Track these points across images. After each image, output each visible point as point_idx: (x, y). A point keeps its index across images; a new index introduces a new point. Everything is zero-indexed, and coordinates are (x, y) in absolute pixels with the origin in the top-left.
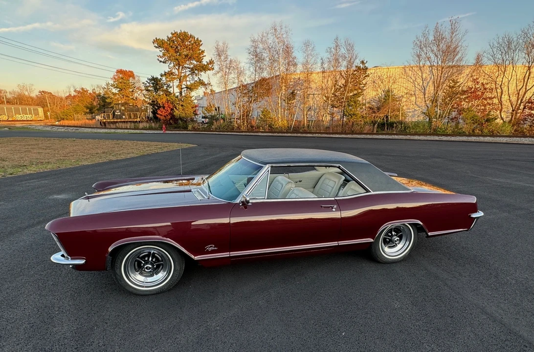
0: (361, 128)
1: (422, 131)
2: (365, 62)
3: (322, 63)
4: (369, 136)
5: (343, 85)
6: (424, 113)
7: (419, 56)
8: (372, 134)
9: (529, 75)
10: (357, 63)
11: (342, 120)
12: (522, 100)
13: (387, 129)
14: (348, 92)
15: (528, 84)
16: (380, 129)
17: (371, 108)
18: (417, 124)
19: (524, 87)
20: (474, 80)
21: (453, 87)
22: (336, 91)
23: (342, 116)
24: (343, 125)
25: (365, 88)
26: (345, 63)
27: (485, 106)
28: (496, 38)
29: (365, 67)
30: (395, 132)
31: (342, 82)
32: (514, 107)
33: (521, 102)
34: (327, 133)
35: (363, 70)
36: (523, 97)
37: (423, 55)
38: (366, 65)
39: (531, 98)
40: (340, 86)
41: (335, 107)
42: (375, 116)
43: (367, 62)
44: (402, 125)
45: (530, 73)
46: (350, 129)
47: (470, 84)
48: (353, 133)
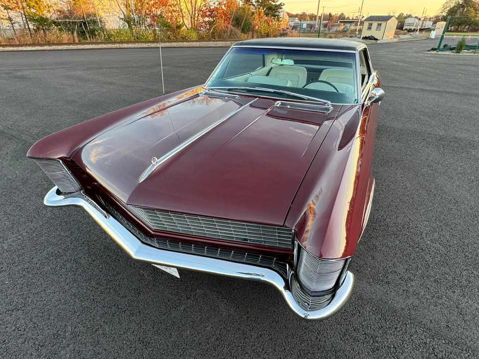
0: (58, 37)
1: (126, 38)
4: (71, 47)
6: (122, 19)
8: (74, 43)
11: (27, 27)
12: (195, 9)
13: (90, 37)
16: (81, 39)
17: (60, 12)
18: (119, 32)
23: (25, 22)
24: (31, 34)
27: (171, 12)
30: (100, 41)
32: (191, 14)
33: (195, 11)
34: (12, 46)
36: (195, 5)
41: (11, 9)
42: (69, 22)
44: (103, 32)
46: (43, 39)
48: (49, 44)
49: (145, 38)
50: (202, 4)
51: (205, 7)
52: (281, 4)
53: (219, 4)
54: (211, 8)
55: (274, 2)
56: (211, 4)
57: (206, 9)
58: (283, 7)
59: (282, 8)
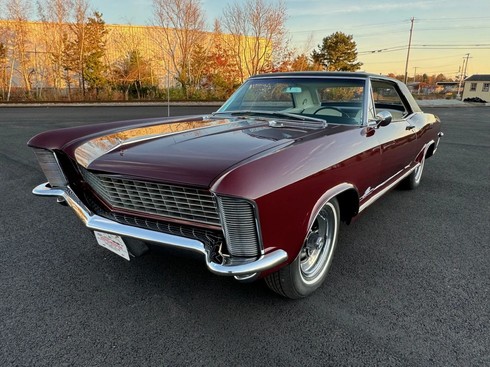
0: (109, 95)
1: (178, 97)
2: (100, 14)
3: (40, 9)
4: (120, 104)
5: (75, 41)
6: (177, 79)
7: (161, 15)
8: (124, 101)
9: (259, 45)
10: (89, 14)
11: (82, 86)
12: (256, 69)
13: (141, 96)
14: (84, 51)
15: (259, 54)
16: (132, 97)
17: (116, 72)
18: (172, 91)
19: (256, 56)
20: (217, 47)
21: (199, 52)
22: (67, 48)
23: (81, 81)
24: (84, 92)
25: (105, 47)
26: (73, 12)
27: (229, 72)
28: (228, 7)
29: (101, 20)
30: (150, 99)
31: (73, 38)
32: (251, 74)
33: (256, 71)
34: (64, 102)
35: (98, 24)
36: (257, 65)
37: (165, 14)
38: (102, 18)
39: (262, 66)
40: (72, 43)
41: (71, 70)
42: (123, 81)
43: (102, 14)
44: (155, 91)
45: (259, 43)
46: (95, 97)
47: (214, 50)
48: (99, 101)
49: (198, 97)
50: (265, 64)
51: (268, 66)
52: (358, 63)
53: (284, 64)
54: (275, 68)
55: (350, 62)
56: (275, 64)
57: (269, 69)
58: (361, 67)
59: (359, 68)
